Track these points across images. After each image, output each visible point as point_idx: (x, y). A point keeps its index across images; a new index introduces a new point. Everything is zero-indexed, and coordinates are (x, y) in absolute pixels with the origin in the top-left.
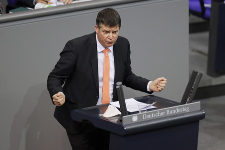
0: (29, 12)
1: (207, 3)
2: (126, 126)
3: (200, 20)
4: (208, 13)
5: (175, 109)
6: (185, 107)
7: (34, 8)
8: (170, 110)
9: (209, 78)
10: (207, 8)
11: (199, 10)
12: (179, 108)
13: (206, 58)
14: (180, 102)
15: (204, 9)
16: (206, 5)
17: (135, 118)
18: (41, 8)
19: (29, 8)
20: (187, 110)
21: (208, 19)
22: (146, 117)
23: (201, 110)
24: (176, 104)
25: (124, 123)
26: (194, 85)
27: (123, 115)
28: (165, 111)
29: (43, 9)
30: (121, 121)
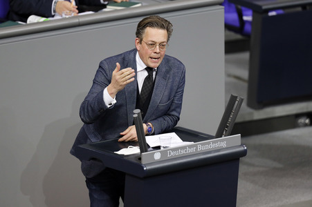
0: (20, 28)
1: (247, 15)
2: (146, 165)
3: (238, 37)
4: (248, 28)
5: (209, 143)
6: (220, 141)
7: (26, 22)
8: (202, 144)
9: (249, 110)
10: (247, 21)
11: (237, 24)
12: (213, 142)
13: (246, 85)
14: (214, 134)
15: (243, 22)
16: (245, 18)
17: (157, 156)
18: (36, 21)
19: (20, 22)
20: (224, 145)
21: (248, 36)
22: (172, 154)
23: (242, 145)
24: (210, 137)
25: (144, 162)
26: (232, 113)
27: (142, 151)
28: (196, 146)
29: (38, 23)
30: (140, 159)
